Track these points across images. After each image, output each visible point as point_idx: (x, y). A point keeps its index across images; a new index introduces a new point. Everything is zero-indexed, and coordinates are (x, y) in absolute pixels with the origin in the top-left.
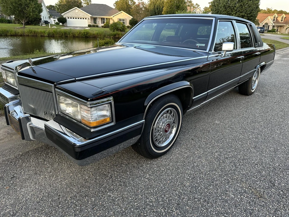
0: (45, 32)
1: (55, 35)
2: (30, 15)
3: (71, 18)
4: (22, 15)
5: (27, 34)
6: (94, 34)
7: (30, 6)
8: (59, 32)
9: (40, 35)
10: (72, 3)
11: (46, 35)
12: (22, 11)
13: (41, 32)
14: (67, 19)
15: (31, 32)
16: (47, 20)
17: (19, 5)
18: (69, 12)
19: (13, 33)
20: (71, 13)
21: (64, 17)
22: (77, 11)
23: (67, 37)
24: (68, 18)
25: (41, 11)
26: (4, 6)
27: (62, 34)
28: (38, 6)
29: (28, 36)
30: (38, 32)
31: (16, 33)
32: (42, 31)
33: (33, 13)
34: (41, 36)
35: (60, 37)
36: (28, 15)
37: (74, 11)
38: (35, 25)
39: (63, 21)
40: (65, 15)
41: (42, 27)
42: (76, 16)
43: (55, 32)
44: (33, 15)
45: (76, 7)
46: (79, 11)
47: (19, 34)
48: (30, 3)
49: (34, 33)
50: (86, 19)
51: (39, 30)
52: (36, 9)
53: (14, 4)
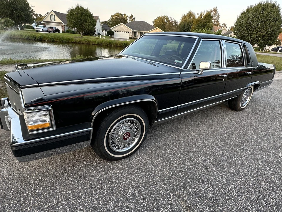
1: (103, 44)
2: (87, 28)
3: (117, 31)
4: (81, 28)
5: (83, 42)
7: (87, 21)
8: (106, 42)
10: (120, 20)
12: (82, 24)
15: (86, 40)
16: (100, 32)
17: (80, 20)
18: (116, 27)
19: (73, 41)
20: (118, 27)
21: (112, 30)
22: (122, 26)
23: (111, 46)
24: (115, 31)
25: (95, 25)
26: (69, 21)
27: (108, 44)
28: (93, 21)
29: (83, 44)
30: (91, 41)
31: (75, 41)
32: (94, 40)
33: (89, 27)
35: (106, 45)
36: (85, 28)
37: (120, 26)
38: (91, 35)
39: (111, 33)
40: (113, 29)
41: (95, 38)
42: (121, 30)
43: (102, 41)
44: (89, 28)
45: (122, 23)
46: (124, 26)
47: (78, 42)
48: (87, 19)
49: (88, 41)
50: (128, 32)
51: (92, 40)
52: (92, 24)
53: (76, 19)
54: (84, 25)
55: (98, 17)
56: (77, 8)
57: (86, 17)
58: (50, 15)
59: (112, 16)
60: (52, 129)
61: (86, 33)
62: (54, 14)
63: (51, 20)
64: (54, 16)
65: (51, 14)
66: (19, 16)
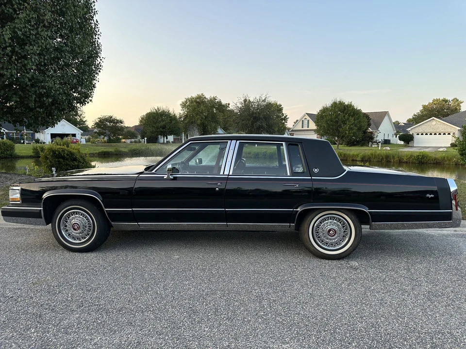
0: (358, 155)
1: (372, 160)
3: (422, 134)
4: (337, 134)
6: (435, 159)
9: (351, 159)
10: (437, 111)
11: (359, 159)
12: (337, 128)
13: (353, 155)
14: (415, 136)
16: (390, 138)
17: (335, 122)
18: (419, 125)
20: (423, 126)
21: (411, 133)
22: (434, 123)
23: (390, 162)
24: (418, 134)
27: (383, 158)
30: (349, 155)
33: (349, 131)
34: (353, 160)
35: (378, 161)
36: (344, 134)
37: (429, 123)
38: (362, 146)
39: (408, 139)
40: (411, 130)
42: (431, 131)
45: (433, 118)
46: (438, 122)
52: (356, 126)
53: (328, 122)
54: (341, 130)
55: (383, 115)
57: (347, 116)
58: (303, 121)
59: (424, 107)
61: (353, 143)
62: (308, 118)
63: (302, 127)
64: (308, 121)
65: (303, 119)
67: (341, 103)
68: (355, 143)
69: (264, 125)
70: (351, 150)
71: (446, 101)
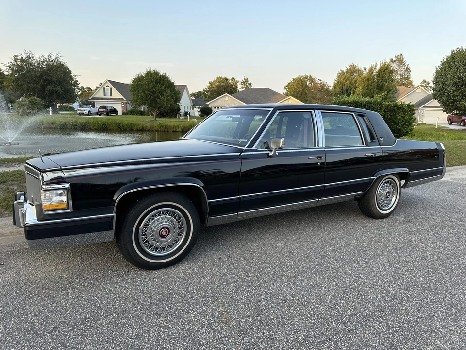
0: (178, 127)
2: (163, 104)
3: (218, 108)
4: (154, 105)
5: (156, 128)
7: (165, 94)
9: (172, 130)
10: (224, 88)
11: (180, 130)
12: (155, 99)
13: (174, 127)
14: (213, 109)
15: (161, 126)
16: (189, 110)
17: (152, 92)
18: (216, 100)
19: (140, 127)
20: (219, 101)
21: (210, 107)
22: (227, 98)
24: (215, 108)
25: (178, 99)
26: (134, 95)
28: (175, 94)
29: (157, 131)
30: (170, 126)
31: (143, 128)
32: (176, 125)
33: (167, 102)
34: (174, 131)
36: (161, 105)
37: (223, 98)
38: (171, 117)
39: (207, 112)
40: (211, 104)
41: (179, 120)
42: (226, 105)
43: (191, 126)
44: (167, 105)
45: (226, 94)
46: (230, 98)
47: (147, 129)
48: (165, 90)
49: (165, 127)
51: (172, 124)
52: (172, 97)
53: (146, 92)
54: (158, 101)
55: (184, 87)
56: (149, 74)
57: (163, 87)
58: (104, 88)
59: (211, 83)
60: (69, 211)
61: (163, 114)
62: (111, 86)
63: (105, 95)
64: (111, 88)
65: (105, 86)
66: (53, 93)
67: (156, 74)
68: (165, 114)
69: (59, 89)
70: (170, 121)
71: (226, 79)
